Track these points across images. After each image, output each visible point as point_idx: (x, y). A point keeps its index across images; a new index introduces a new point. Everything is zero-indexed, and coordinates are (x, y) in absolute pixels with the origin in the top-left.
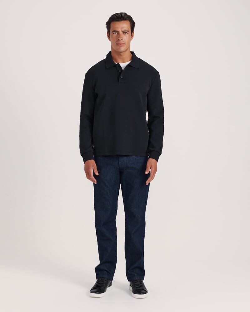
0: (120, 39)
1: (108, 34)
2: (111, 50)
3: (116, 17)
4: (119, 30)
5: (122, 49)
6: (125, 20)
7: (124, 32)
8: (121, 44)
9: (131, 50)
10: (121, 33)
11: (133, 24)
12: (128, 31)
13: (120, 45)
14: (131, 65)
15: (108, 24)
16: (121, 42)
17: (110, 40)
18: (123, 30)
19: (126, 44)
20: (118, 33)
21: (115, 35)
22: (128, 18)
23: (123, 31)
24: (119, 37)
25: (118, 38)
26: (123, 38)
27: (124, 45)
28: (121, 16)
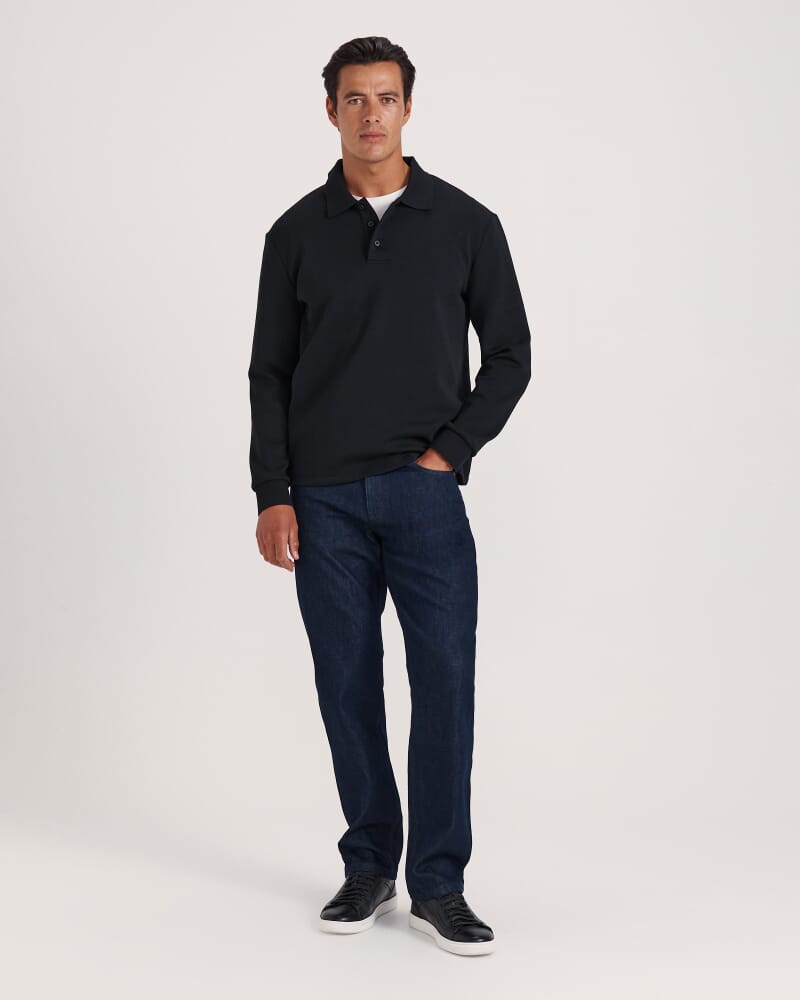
0: (373, 119)
1: (330, 106)
2: (341, 158)
3: (356, 50)
4: (367, 90)
5: (378, 151)
6: (386, 59)
7: (385, 98)
8: (373, 136)
9: (406, 153)
10: (374, 99)
11: (408, 73)
12: (396, 95)
13: (371, 139)
14: (405, 202)
15: (332, 74)
16: (374, 129)
17: (336, 124)
18: (381, 90)
19: (390, 137)
20: (366, 102)
21: (355, 109)
22: (393, 55)
23: (380, 95)
24: (369, 113)
25: (365, 116)
26: (380, 117)
27: (383, 138)
28: (372, 47)
